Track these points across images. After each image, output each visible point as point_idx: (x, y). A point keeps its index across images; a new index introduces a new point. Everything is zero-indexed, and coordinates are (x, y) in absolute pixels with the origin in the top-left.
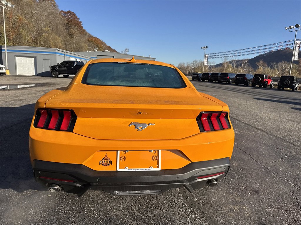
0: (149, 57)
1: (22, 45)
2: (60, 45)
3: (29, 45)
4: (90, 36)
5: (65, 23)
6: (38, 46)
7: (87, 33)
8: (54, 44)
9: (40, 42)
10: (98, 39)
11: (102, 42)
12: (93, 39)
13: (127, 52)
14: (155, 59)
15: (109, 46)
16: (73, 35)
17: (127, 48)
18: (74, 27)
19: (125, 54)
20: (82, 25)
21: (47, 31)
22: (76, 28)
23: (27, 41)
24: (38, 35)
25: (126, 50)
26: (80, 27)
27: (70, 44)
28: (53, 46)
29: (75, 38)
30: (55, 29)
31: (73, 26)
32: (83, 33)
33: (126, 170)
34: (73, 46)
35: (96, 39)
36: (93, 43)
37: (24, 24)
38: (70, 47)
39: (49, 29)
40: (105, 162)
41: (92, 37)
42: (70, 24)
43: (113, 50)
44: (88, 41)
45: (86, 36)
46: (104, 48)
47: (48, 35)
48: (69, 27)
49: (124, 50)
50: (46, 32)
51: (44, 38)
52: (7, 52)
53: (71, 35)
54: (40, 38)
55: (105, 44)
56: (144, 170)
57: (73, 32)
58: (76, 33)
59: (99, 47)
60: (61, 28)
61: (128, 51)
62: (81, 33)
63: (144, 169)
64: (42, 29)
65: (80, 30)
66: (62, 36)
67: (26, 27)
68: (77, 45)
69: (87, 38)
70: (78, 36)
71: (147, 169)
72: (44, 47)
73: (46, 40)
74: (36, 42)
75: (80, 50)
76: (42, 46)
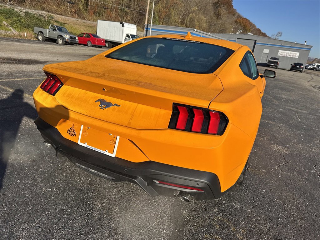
0: (304, 44)
1: (169, 24)
2: (205, 26)
3: (176, 25)
4: (239, 16)
5: (215, 2)
6: (183, 27)
7: (237, 12)
8: (199, 25)
9: (186, 23)
10: (247, 20)
11: (252, 23)
12: (242, 21)
13: (279, 36)
14: (312, 47)
15: (259, 29)
16: (220, 15)
17: (280, 32)
18: (223, 7)
19: (275, 39)
20: (232, 4)
21: (195, 11)
22: (226, 7)
23: (175, 21)
24: (186, 15)
25: (278, 34)
26: (229, 6)
27: (215, 25)
28: (197, 27)
29: (222, 18)
30: (203, 9)
31: (223, 5)
32: (232, 12)
33: (85, 145)
34: (217, 27)
35: (245, 20)
36: (240, 25)
37: (175, 4)
38: (214, 28)
39: (197, 9)
40: (71, 132)
41: (241, 18)
42: (220, 3)
43: (263, 33)
44: (236, 22)
45: (235, 16)
46: (252, 31)
47: (194, 15)
48: (218, 6)
49: (276, 34)
50: (193, 12)
51: (191, 18)
52: (151, 31)
53: (218, 16)
54: (187, 18)
55: (254, 26)
56: (100, 152)
57: (221, 12)
58: (224, 13)
59: (246, 29)
60: (210, 7)
61: (281, 36)
62: (229, 13)
63: (99, 150)
64: (190, 9)
65: (229, 10)
66: (208, 17)
67: (176, 7)
68: (221, 27)
69: (235, 18)
70: (225, 17)
71: (102, 151)
72: (189, 27)
73: (192, 20)
74: (182, 23)
75: (223, 32)
76: (186, 27)
